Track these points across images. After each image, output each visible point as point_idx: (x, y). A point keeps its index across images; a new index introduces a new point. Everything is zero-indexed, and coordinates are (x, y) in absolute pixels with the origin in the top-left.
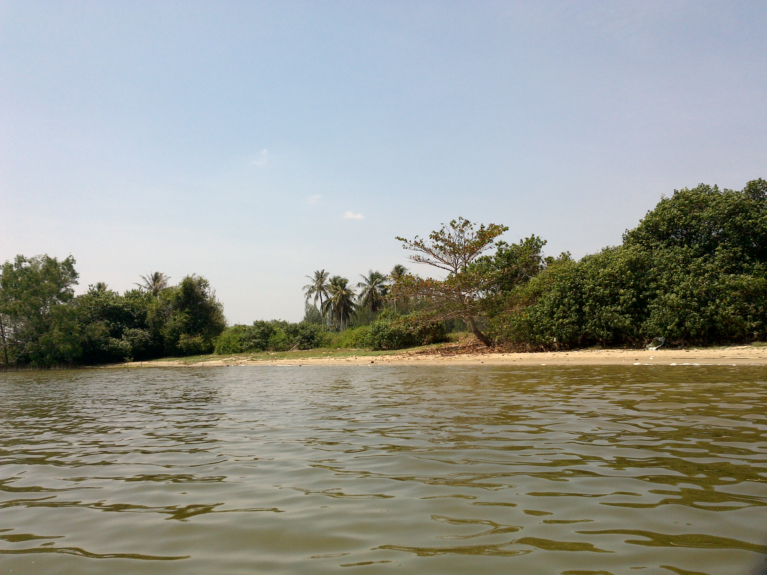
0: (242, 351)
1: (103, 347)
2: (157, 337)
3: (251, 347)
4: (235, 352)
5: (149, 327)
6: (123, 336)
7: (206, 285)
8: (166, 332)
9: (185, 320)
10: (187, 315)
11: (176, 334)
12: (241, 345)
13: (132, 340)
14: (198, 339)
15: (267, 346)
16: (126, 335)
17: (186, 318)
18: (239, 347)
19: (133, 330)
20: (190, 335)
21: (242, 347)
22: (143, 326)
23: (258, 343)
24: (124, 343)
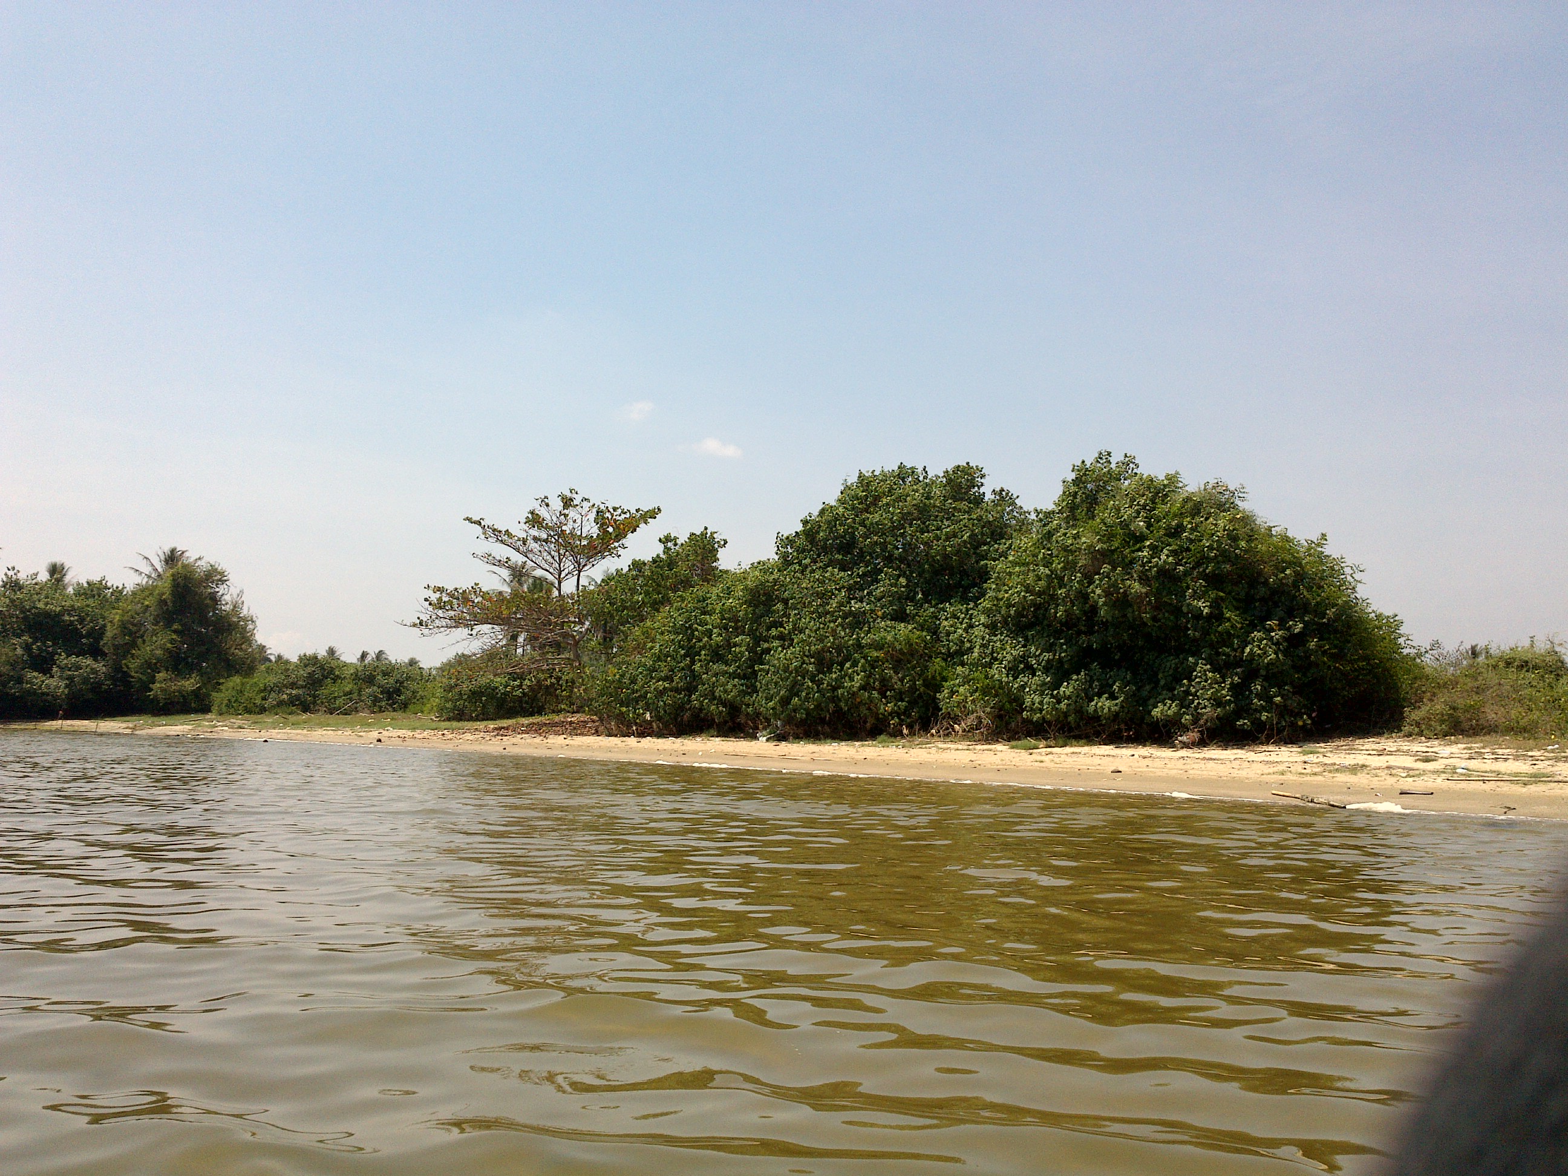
0: (262, 710)
3: (281, 704)
4: (248, 711)
5: (106, 655)
6: (55, 669)
7: (222, 581)
8: (133, 665)
9: (169, 645)
10: (174, 637)
11: (151, 670)
12: (264, 699)
13: (70, 678)
14: (190, 684)
15: (314, 703)
16: (58, 666)
17: (172, 641)
18: (258, 702)
19: (73, 659)
20: (176, 675)
21: (264, 702)
22: (95, 652)
23: (298, 697)
24: (54, 684)
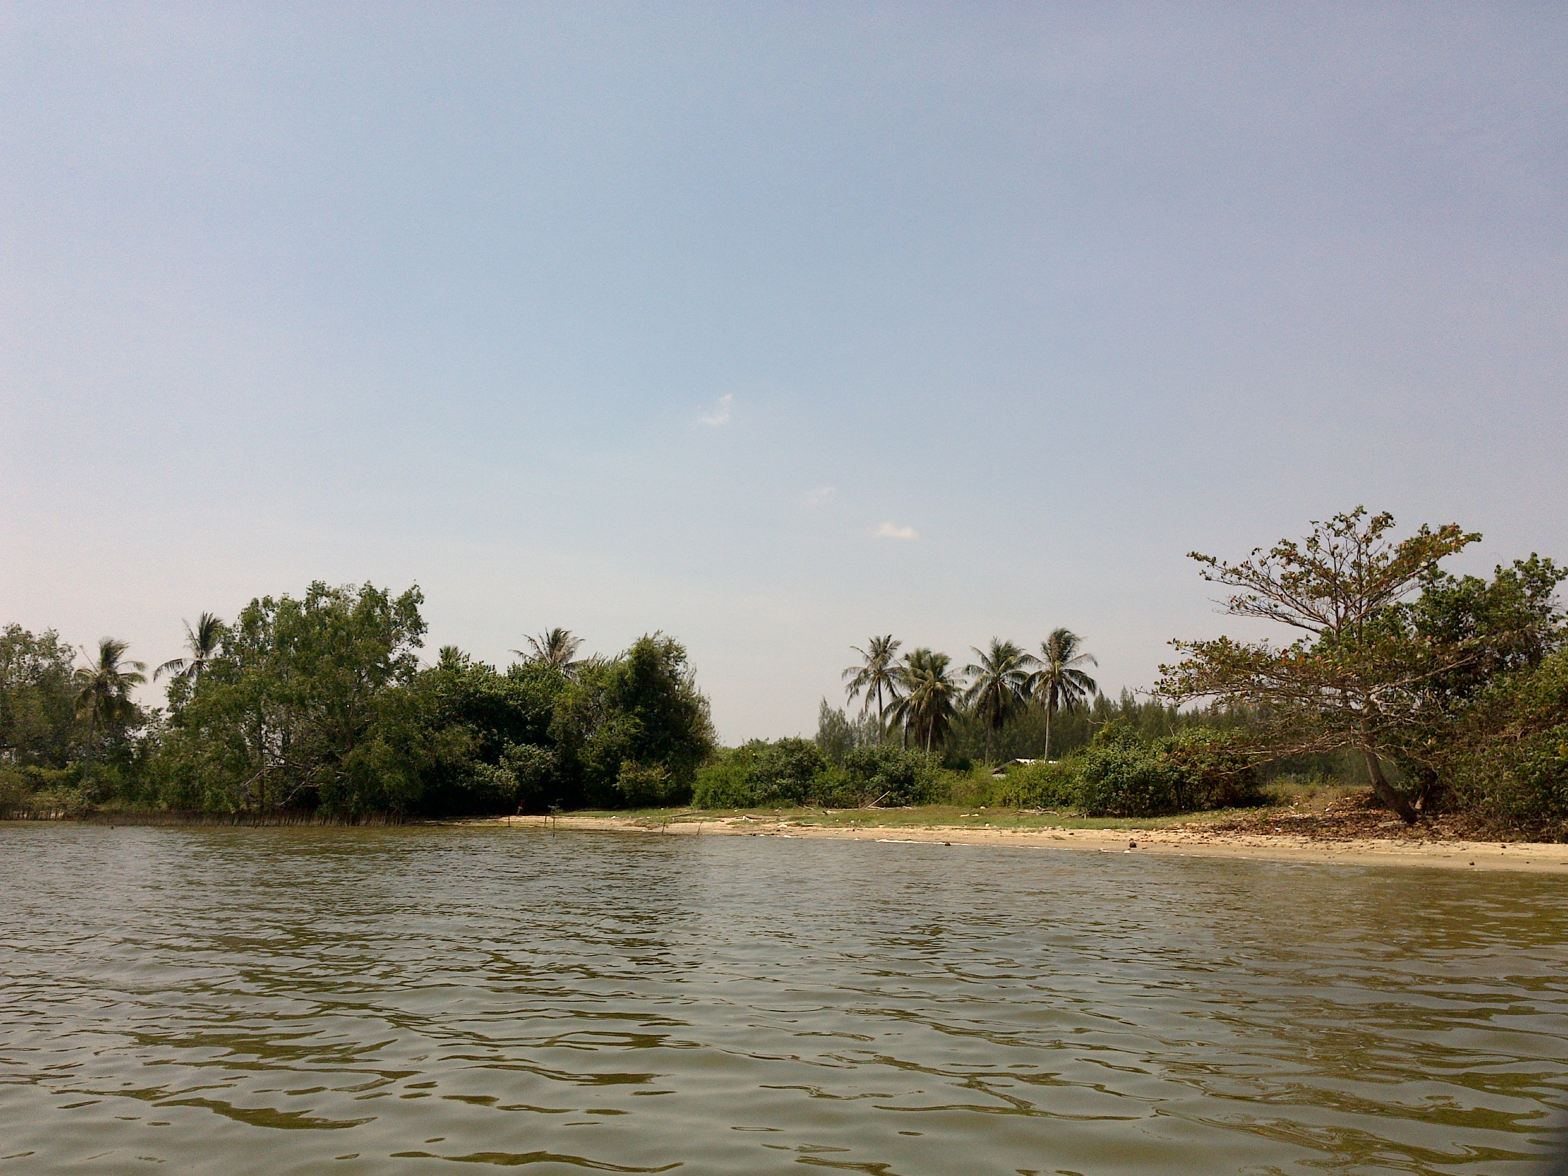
0: (752, 804)
1: (461, 782)
2: (570, 765)
3: (773, 796)
4: (737, 804)
5: (555, 743)
6: (502, 759)
7: (679, 658)
8: (589, 756)
9: (633, 731)
10: (638, 721)
11: (611, 759)
12: (752, 790)
13: (520, 770)
14: (656, 773)
15: (806, 793)
16: (508, 757)
17: (636, 725)
18: (749, 794)
19: (523, 747)
20: (641, 763)
21: (753, 793)
22: (541, 739)
23: (788, 788)
24: (504, 775)
